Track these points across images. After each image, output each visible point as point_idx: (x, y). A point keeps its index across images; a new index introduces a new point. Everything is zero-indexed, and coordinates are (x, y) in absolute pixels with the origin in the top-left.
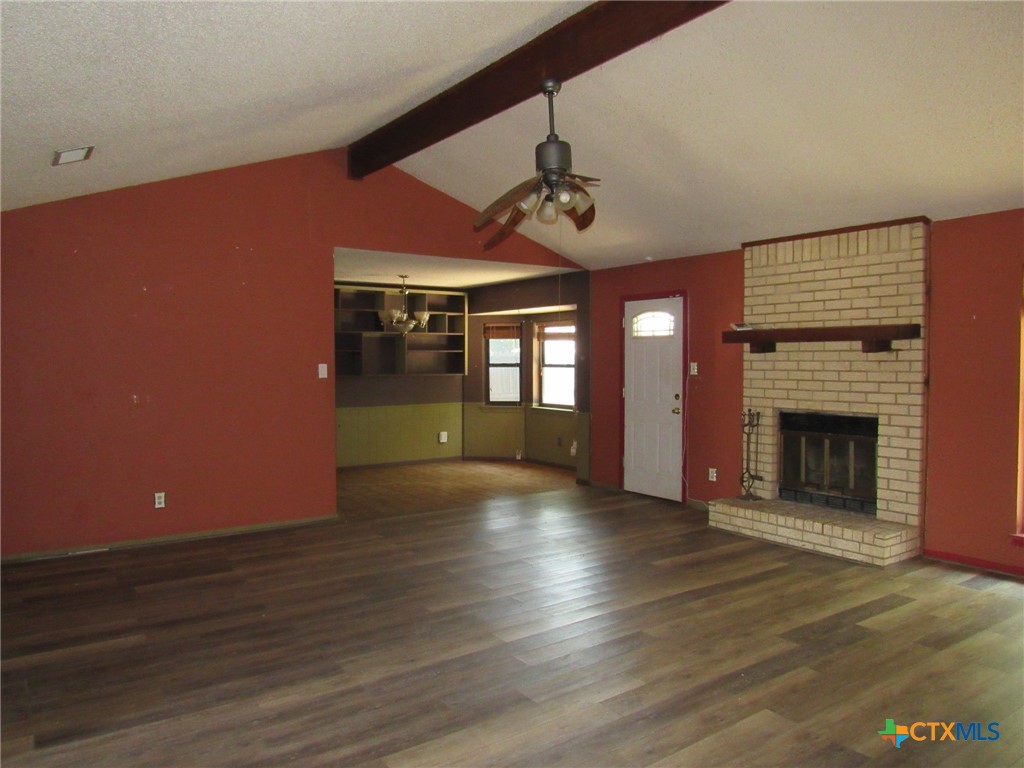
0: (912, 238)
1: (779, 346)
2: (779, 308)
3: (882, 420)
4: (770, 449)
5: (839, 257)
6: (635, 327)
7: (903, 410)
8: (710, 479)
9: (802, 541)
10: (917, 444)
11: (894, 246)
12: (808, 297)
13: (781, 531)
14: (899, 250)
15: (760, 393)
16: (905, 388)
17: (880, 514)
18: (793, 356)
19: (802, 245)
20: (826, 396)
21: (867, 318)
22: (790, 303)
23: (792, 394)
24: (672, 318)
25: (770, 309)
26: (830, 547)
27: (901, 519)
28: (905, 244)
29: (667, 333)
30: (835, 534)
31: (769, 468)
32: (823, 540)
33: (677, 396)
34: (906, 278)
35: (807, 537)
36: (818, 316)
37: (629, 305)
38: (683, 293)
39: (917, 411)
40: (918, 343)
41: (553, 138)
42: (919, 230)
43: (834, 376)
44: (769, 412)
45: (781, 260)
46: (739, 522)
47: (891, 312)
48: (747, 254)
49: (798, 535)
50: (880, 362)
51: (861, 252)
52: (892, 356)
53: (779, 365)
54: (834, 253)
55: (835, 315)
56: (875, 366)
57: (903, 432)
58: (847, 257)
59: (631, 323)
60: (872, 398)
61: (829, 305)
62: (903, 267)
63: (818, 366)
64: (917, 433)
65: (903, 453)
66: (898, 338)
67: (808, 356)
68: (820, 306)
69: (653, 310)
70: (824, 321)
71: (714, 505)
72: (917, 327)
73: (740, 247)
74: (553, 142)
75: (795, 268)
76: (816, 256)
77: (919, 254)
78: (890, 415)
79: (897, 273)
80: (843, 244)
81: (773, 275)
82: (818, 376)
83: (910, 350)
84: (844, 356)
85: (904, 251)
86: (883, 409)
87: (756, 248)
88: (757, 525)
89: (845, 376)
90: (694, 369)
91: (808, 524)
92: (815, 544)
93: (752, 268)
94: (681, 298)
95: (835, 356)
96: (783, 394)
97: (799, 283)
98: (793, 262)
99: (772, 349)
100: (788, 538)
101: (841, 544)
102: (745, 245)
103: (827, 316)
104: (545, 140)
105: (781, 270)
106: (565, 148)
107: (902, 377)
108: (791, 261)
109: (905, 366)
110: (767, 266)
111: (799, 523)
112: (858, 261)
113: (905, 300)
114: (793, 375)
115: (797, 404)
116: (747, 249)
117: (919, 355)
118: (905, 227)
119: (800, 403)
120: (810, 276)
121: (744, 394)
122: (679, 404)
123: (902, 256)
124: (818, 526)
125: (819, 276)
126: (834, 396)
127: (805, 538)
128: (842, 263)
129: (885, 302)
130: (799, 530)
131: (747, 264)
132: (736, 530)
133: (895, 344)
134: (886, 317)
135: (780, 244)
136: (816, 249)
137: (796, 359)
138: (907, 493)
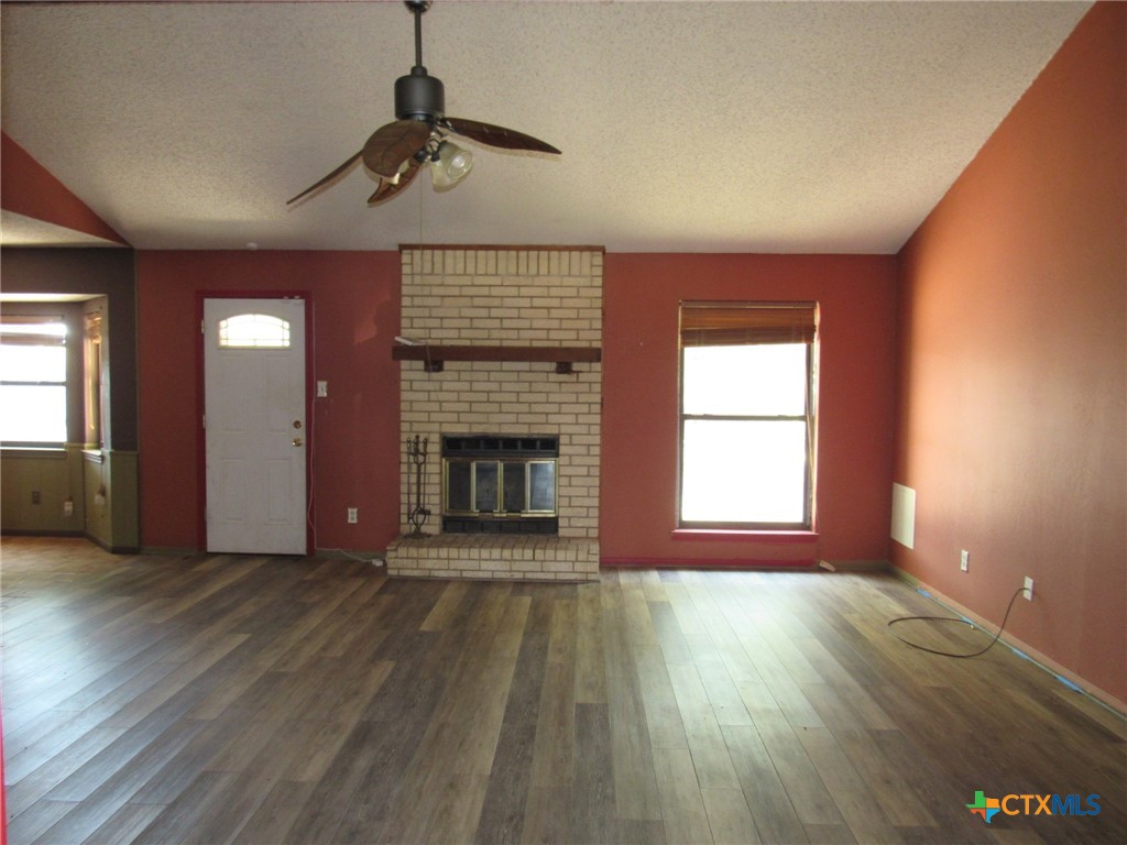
0: (592, 266)
1: (447, 365)
2: (447, 323)
3: (563, 440)
4: (435, 479)
5: (517, 274)
6: (222, 333)
7: (584, 429)
8: (350, 521)
9: (510, 571)
10: (597, 461)
11: (575, 271)
12: (484, 312)
13: (484, 565)
14: (580, 276)
15: (424, 417)
16: (585, 409)
17: (562, 532)
18: (464, 376)
19: (476, 258)
20: (502, 418)
21: (548, 340)
22: (461, 318)
23: (463, 417)
24: (287, 325)
25: (436, 323)
26: (542, 572)
27: (583, 533)
28: (586, 271)
29: (278, 344)
30: (547, 558)
31: (436, 500)
32: (535, 566)
33: (297, 424)
34: (586, 303)
35: (516, 566)
36: (495, 334)
37: (209, 303)
38: (304, 294)
39: (596, 429)
40: (597, 366)
41: (419, 71)
42: (598, 259)
43: (513, 398)
44: (435, 438)
45: (449, 270)
46: (429, 564)
47: (573, 335)
48: (406, 258)
49: (505, 566)
50: (561, 383)
51: (541, 273)
52: (573, 378)
53: (446, 386)
54: (513, 270)
55: (513, 334)
56: (555, 387)
57: (583, 450)
58: (528, 276)
59: (217, 328)
60: (552, 418)
61: (507, 323)
62: (583, 292)
63: (494, 386)
64: (596, 450)
65: (584, 471)
66: (579, 360)
67: (483, 376)
68: (497, 323)
69: (255, 312)
70: (501, 340)
71: (396, 550)
72: (598, 351)
73: (396, 248)
74: (418, 76)
75: (466, 280)
76: (492, 270)
77: (599, 282)
78: (571, 435)
79: (578, 297)
80: (523, 262)
81: (440, 285)
82: (493, 397)
83: (590, 372)
84: (524, 376)
85: (584, 276)
86: (564, 429)
87: (417, 253)
88: (453, 564)
89: (524, 397)
90: (322, 389)
91: (517, 553)
92: (524, 572)
93: (412, 274)
94: (302, 302)
95: (514, 377)
96: (454, 417)
97: (472, 297)
98: (465, 274)
99: (440, 369)
100: (493, 571)
101: (553, 567)
102: (403, 247)
103: (504, 334)
104: (408, 72)
105: (449, 280)
106: (436, 87)
107: (583, 398)
108: (462, 272)
109: (585, 387)
110: (432, 274)
111: (507, 553)
112: (538, 281)
113: (585, 324)
114: (464, 396)
115: (470, 428)
116: (404, 252)
117: (598, 377)
118: (586, 255)
119: (473, 426)
120: (485, 291)
121: (402, 419)
122: (301, 434)
123: (582, 281)
124: (528, 553)
125: (495, 291)
126: (512, 418)
127: (514, 568)
128: (522, 281)
129: (566, 324)
130: (506, 560)
131: (406, 269)
132: (426, 573)
133: (576, 366)
134: (567, 339)
135: (449, 253)
136: (492, 263)
137: (469, 379)
138: (588, 507)
